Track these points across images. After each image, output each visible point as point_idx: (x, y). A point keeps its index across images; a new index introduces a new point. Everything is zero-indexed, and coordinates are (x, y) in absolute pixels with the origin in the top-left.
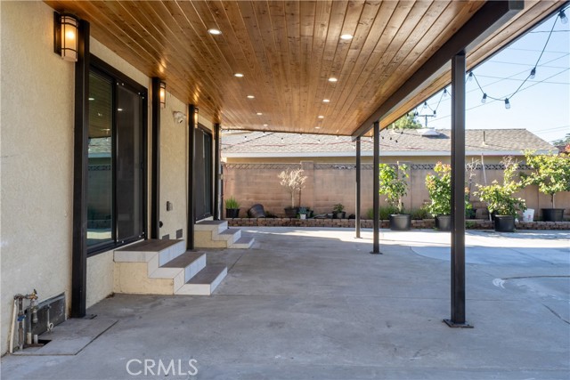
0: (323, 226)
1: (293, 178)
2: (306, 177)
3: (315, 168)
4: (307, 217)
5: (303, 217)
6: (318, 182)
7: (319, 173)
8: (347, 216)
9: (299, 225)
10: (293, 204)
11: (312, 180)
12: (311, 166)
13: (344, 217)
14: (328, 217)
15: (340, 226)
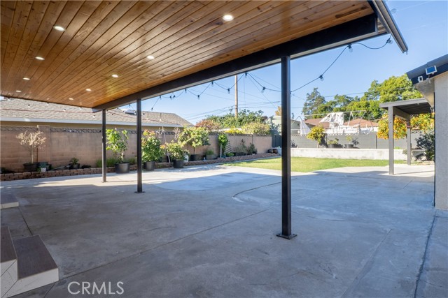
0: (63, 175)
1: (33, 139)
2: (45, 138)
3: (51, 131)
4: (47, 170)
5: (43, 170)
6: (54, 142)
7: (55, 135)
8: (81, 166)
9: (40, 177)
10: (33, 160)
11: (49, 141)
12: (48, 130)
13: (78, 167)
14: (66, 168)
15: (77, 174)
